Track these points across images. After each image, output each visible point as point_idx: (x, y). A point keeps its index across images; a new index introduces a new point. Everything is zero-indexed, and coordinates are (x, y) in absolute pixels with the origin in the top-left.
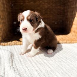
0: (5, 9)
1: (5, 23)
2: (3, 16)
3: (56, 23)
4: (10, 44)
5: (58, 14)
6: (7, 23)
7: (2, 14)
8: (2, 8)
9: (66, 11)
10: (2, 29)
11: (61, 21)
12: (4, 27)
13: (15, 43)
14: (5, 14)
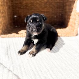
0: (5, 4)
1: (5, 16)
2: (3, 10)
3: (55, 17)
4: (9, 36)
5: (57, 8)
6: (7, 17)
7: (2, 8)
8: (1, 3)
9: (65, 4)
10: (2, 23)
11: (61, 15)
12: (4, 21)
13: (13, 35)
14: (5, 8)
